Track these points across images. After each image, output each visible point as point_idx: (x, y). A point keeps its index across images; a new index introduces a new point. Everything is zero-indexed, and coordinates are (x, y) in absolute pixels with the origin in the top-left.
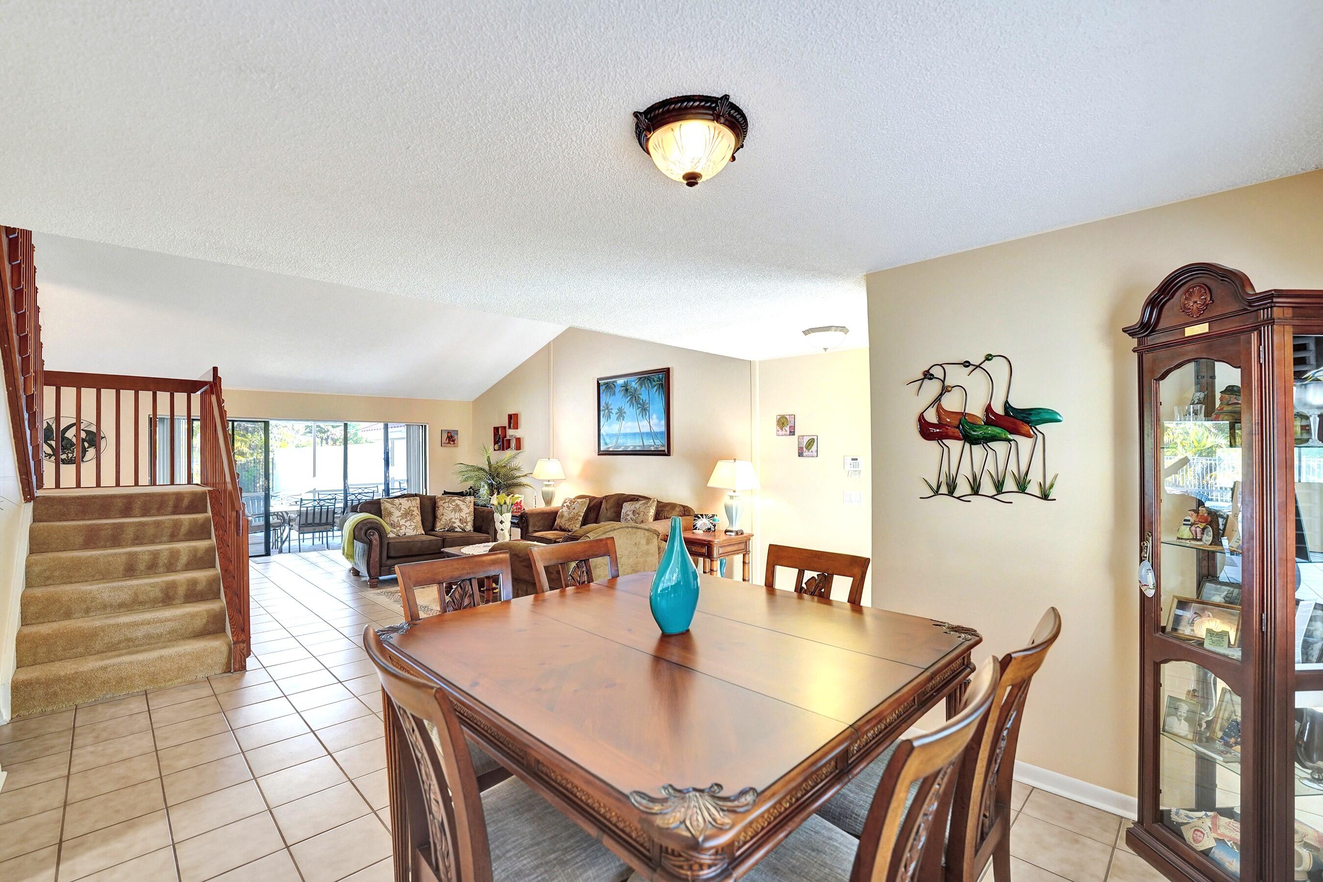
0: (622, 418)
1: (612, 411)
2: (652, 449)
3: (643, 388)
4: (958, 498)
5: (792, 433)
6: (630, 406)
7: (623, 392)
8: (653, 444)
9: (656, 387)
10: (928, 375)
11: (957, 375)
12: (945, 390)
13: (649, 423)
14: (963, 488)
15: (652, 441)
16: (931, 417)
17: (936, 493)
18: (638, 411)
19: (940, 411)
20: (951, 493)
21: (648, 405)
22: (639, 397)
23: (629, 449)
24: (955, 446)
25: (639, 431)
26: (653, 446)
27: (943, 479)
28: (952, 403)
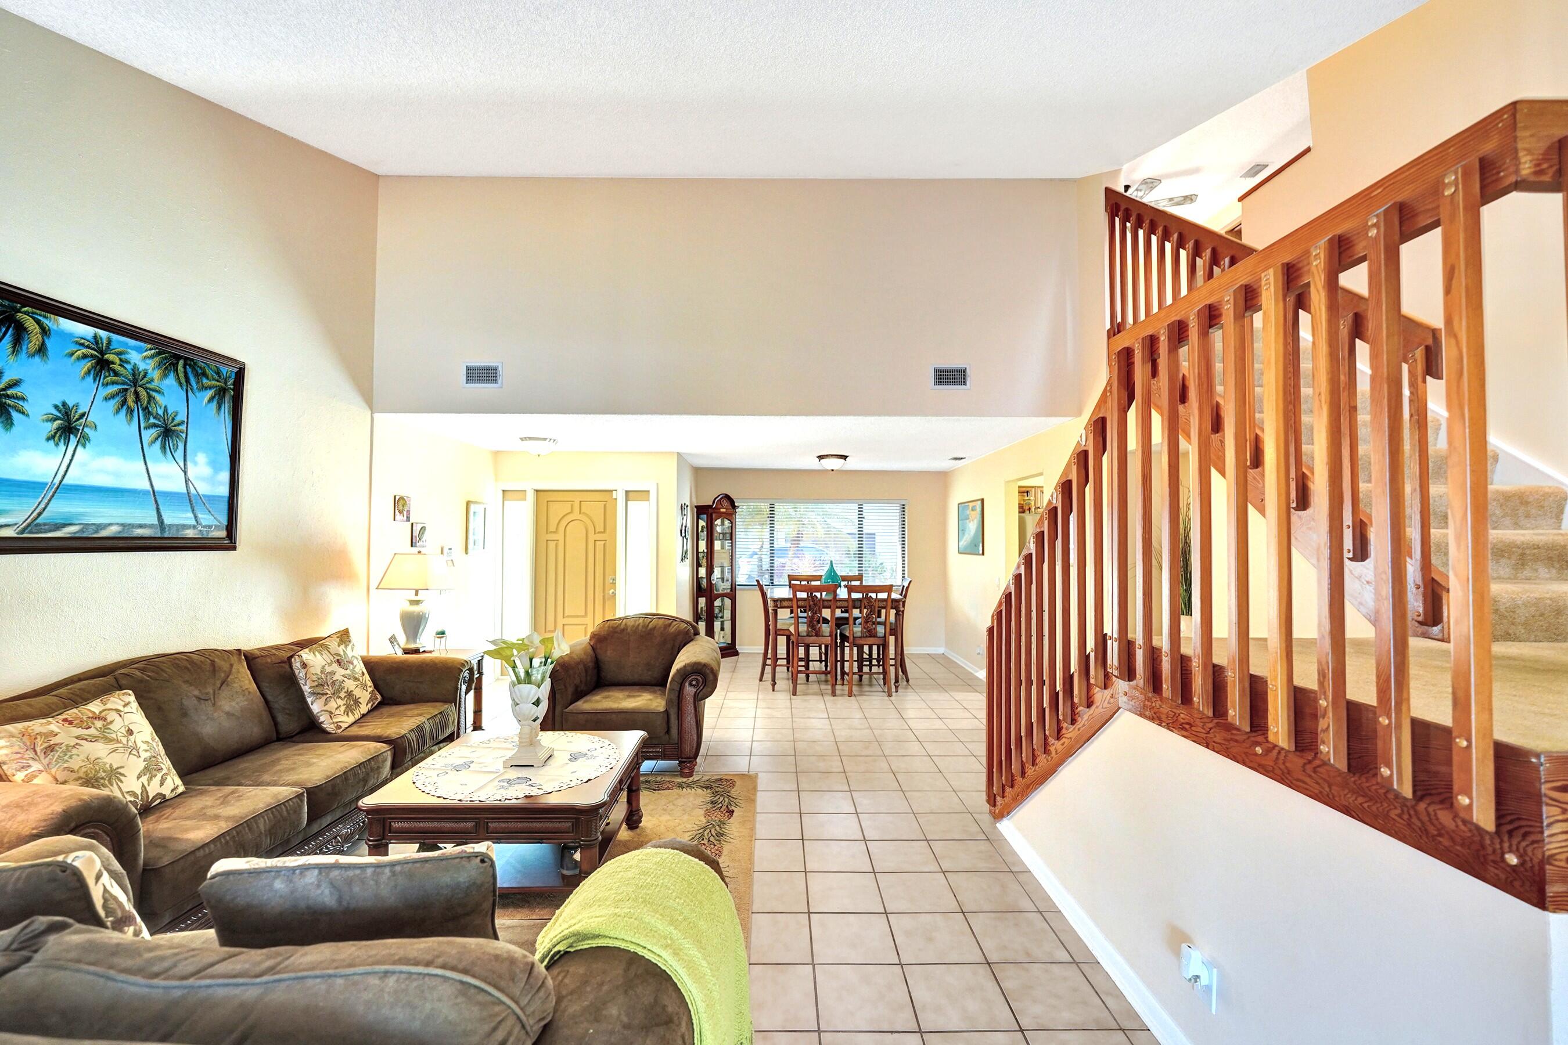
0: (73, 440)
1: (26, 406)
2: (190, 533)
3: (171, 381)
5: (408, 519)
6: (118, 412)
7: (88, 364)
8: (193, 522)
9: (210, 393)
13: (185, 473)
15: (191, 515)
18: (149, 435)
21: (183, 427)
22: (150, 398)
23: (104, 533)
25: (148, 487)
26: (194, 527)
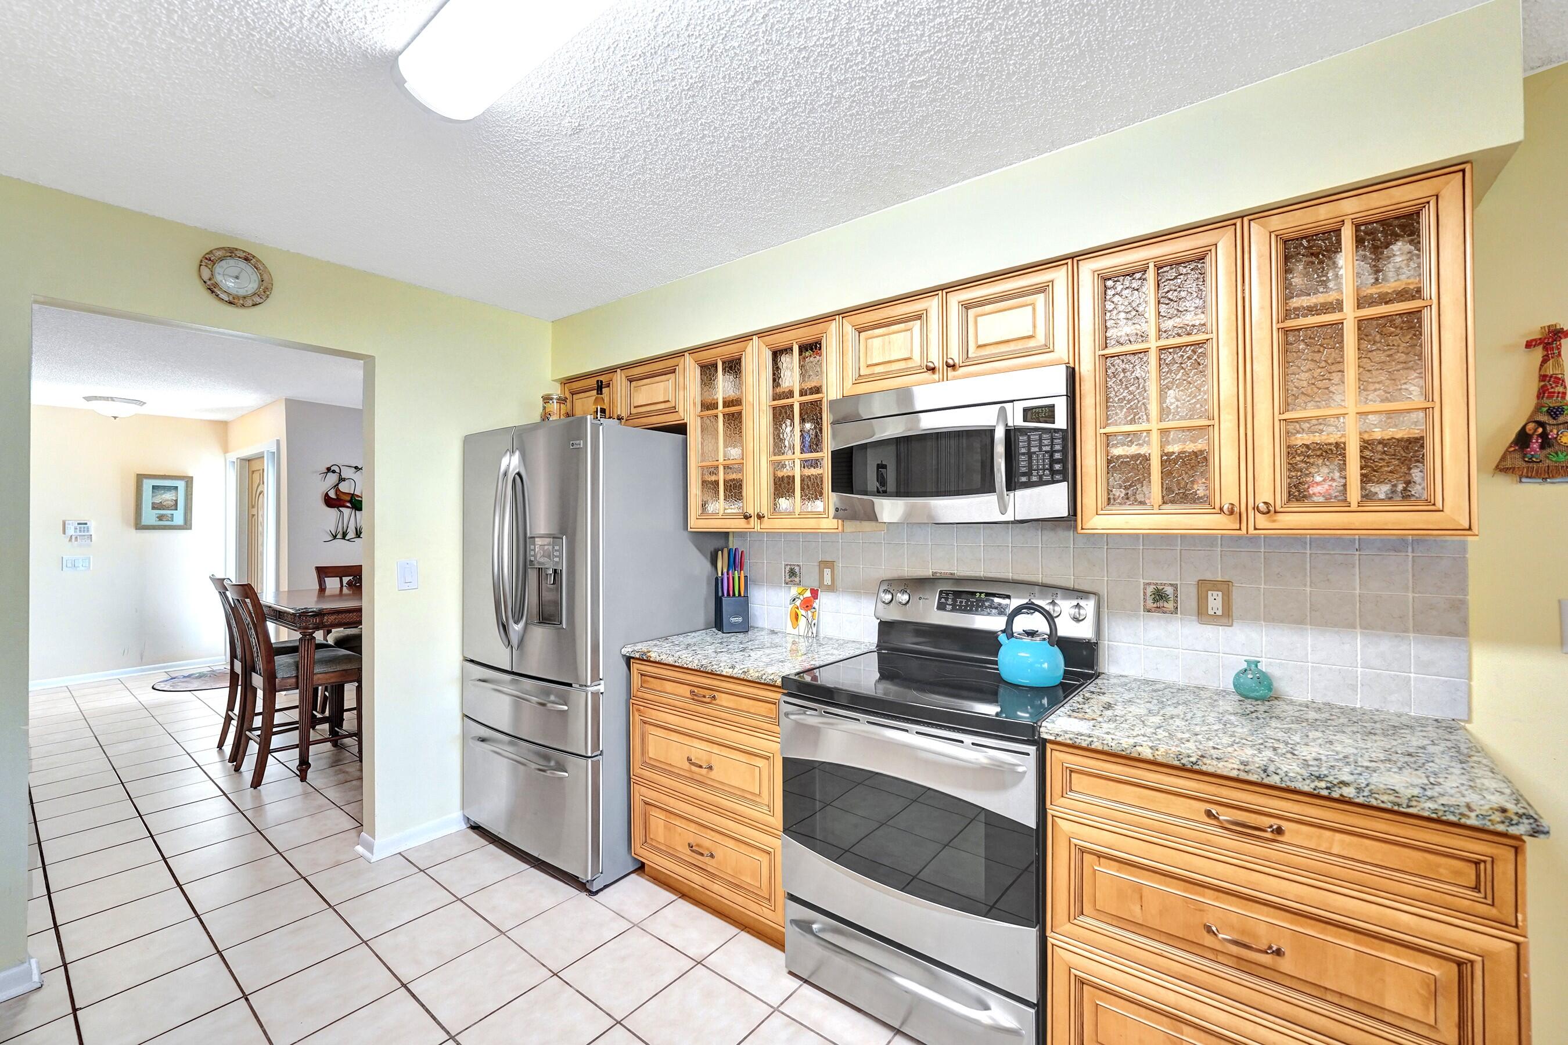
4: (348, 540)
10: (329, 469)
11: (347, 473)
12: (341, 480)
14: (351, 534)
16: (332, 494)
17: (335, 537)
19: (337, 491)
20: (344, 537)
24: (346, 511)
27: (340, 529)
28: (344, 487)
